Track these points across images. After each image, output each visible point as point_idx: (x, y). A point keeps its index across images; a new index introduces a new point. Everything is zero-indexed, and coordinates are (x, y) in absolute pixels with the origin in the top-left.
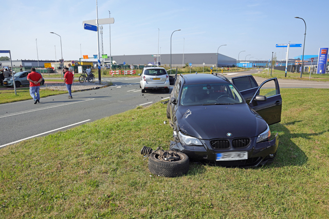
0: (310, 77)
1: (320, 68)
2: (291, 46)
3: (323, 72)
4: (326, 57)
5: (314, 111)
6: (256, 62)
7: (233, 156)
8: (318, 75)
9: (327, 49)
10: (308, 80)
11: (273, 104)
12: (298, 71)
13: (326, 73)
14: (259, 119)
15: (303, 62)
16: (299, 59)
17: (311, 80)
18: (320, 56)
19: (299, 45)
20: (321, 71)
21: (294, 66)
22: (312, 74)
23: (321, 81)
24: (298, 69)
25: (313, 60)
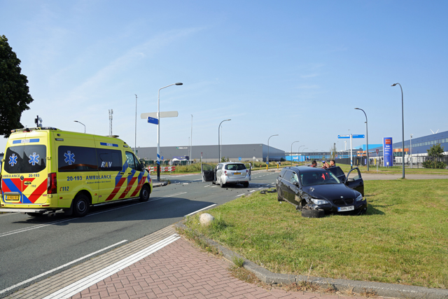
0: (377, 170)
1: (386, 160)
2: (354, 137)
3: (391, 165)
4: (391, 147)
5: (385, 194)
6: (309, 154)
7: (348, 209)
8: (385, 167)
9: (391, 138)
10: (376, 173)
11: (358, 184)
12: (363, 164)
13: (394, 165)
14: (355, 192)
15: (368, 154)
16: (361, 150)
17: (379, 173)
18: (385, 147)
19: (361, 136)
20: (388, 164)
21: (358, 158)
22: (379, 167)
23: (389, 173)
24: (363, 161)
25: (378, 151)
